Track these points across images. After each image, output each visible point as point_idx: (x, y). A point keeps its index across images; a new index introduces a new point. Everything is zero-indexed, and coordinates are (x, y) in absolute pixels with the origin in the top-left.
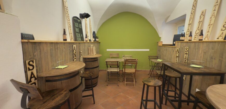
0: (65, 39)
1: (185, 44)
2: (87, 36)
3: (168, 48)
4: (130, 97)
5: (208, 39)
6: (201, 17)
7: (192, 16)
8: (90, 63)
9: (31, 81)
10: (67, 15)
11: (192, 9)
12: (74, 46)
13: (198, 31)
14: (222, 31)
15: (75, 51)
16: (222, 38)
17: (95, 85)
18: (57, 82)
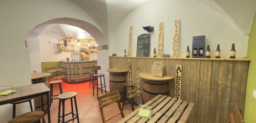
10: (130, 39)
12: (130, 60)
15: (131, 64)
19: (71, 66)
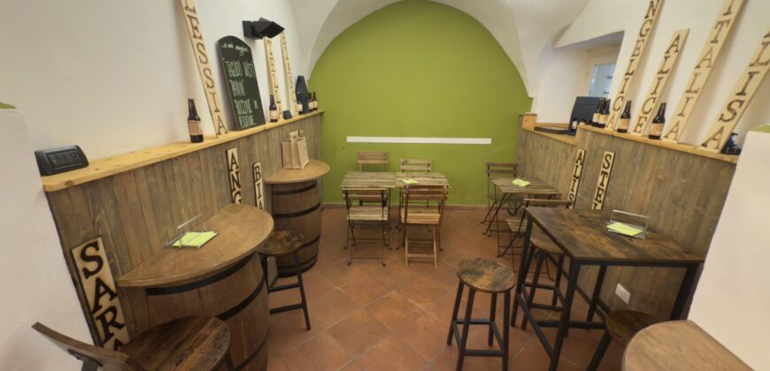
0: (196, 134)
1: (604, 142)
2: (276, 101)
3: (550, 141)
4: (418, 305)
5: (675, 139)
6: (667, 55)
7: (641, 43)
8: (290, 196)
9: (101, 307)
10: (196, 41)
11: (647, 17)
12: (233, 151)
13: (650, 105)
14: (722, 124)
15: (237, 168)
16: (717, 148)
17: (310, 263)
18: (186, 294)
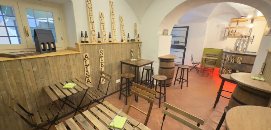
7: (91, 12)
11: (88, 1)
13: (105, 33)
19: (227, 56)
